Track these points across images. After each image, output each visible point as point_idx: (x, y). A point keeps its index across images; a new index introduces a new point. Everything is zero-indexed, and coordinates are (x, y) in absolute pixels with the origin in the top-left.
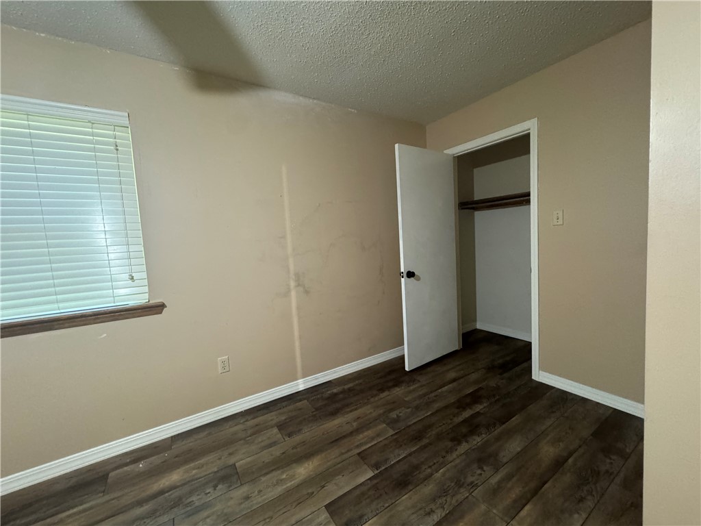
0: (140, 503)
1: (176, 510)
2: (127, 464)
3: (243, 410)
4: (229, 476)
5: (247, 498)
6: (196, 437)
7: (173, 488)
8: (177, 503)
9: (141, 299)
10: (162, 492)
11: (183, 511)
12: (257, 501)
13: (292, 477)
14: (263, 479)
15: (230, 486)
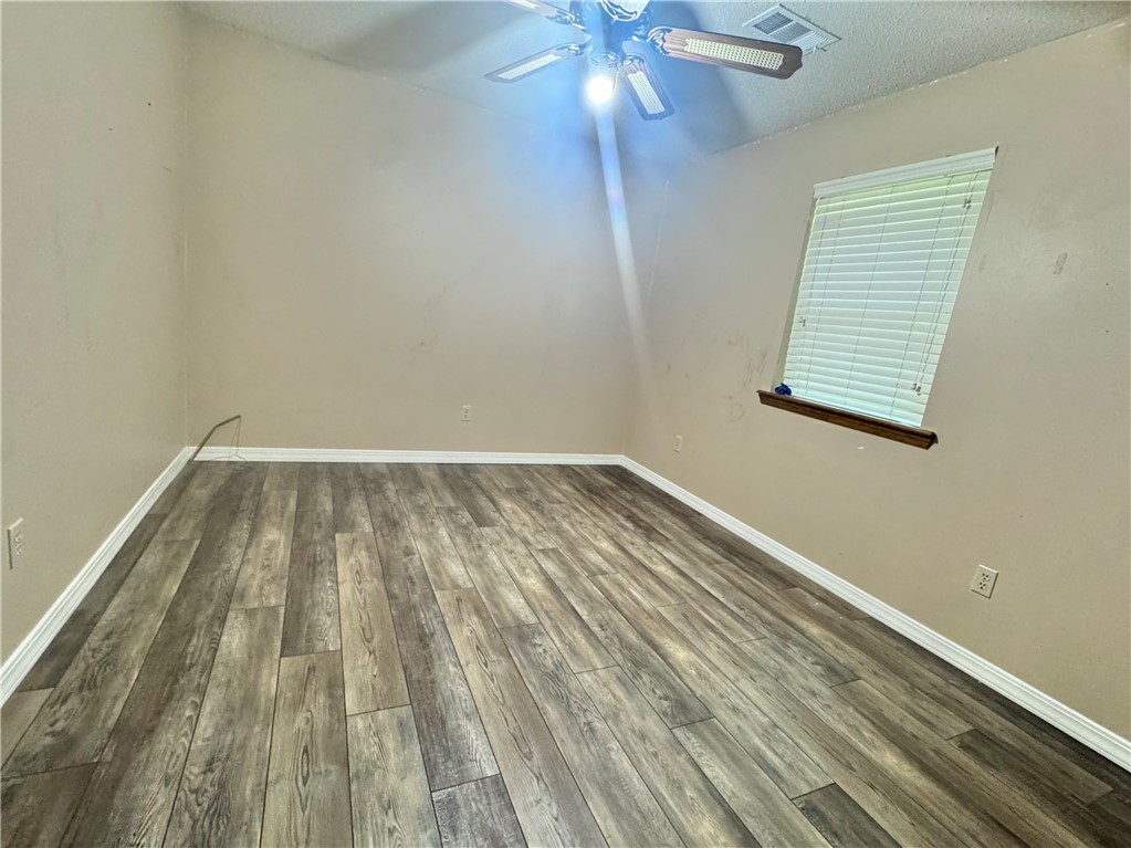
0: (774, 613)
1: (776, 637)
2: (812, 594)
3: (981, 680)
4: (839, 677)
5: (813, 694)
6: (885, 637)
7: (802, 632)
8: (785, 637)
9: (912, 421)
10: (791, 624)
11: (776, 643)
12: (815, 705)
13: (871, 744)
14: (851, 710)
15: (823, 676)
